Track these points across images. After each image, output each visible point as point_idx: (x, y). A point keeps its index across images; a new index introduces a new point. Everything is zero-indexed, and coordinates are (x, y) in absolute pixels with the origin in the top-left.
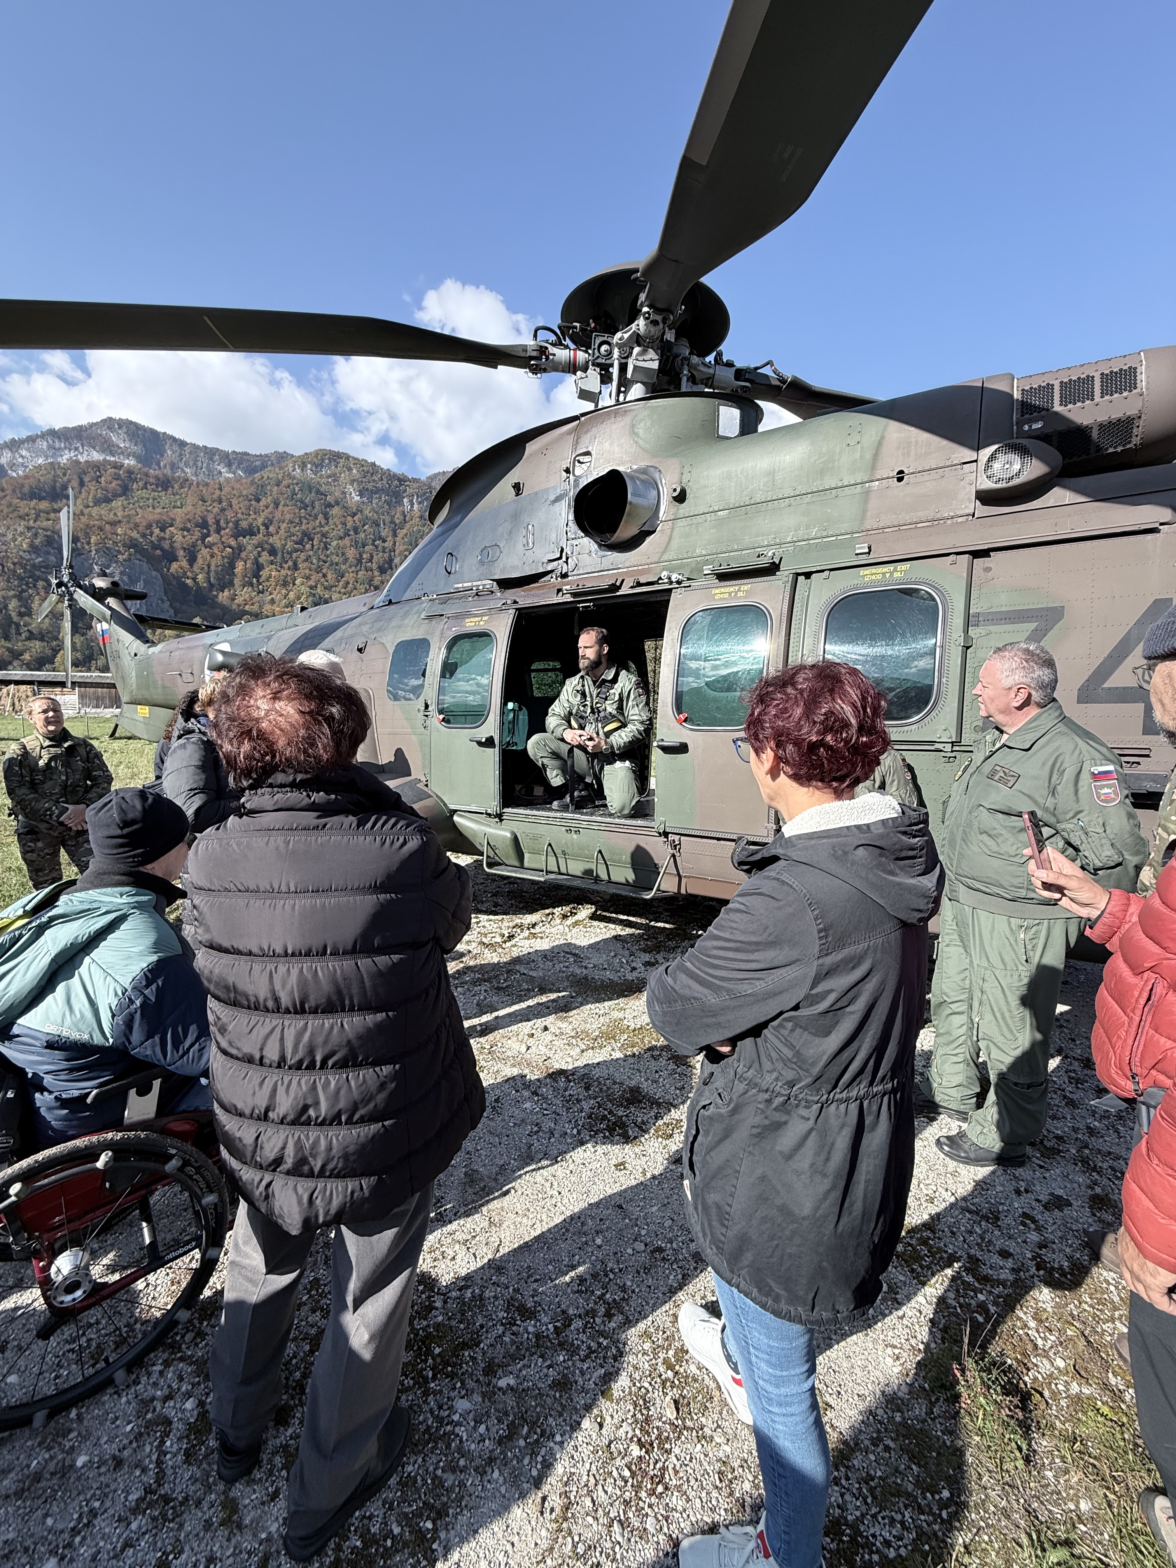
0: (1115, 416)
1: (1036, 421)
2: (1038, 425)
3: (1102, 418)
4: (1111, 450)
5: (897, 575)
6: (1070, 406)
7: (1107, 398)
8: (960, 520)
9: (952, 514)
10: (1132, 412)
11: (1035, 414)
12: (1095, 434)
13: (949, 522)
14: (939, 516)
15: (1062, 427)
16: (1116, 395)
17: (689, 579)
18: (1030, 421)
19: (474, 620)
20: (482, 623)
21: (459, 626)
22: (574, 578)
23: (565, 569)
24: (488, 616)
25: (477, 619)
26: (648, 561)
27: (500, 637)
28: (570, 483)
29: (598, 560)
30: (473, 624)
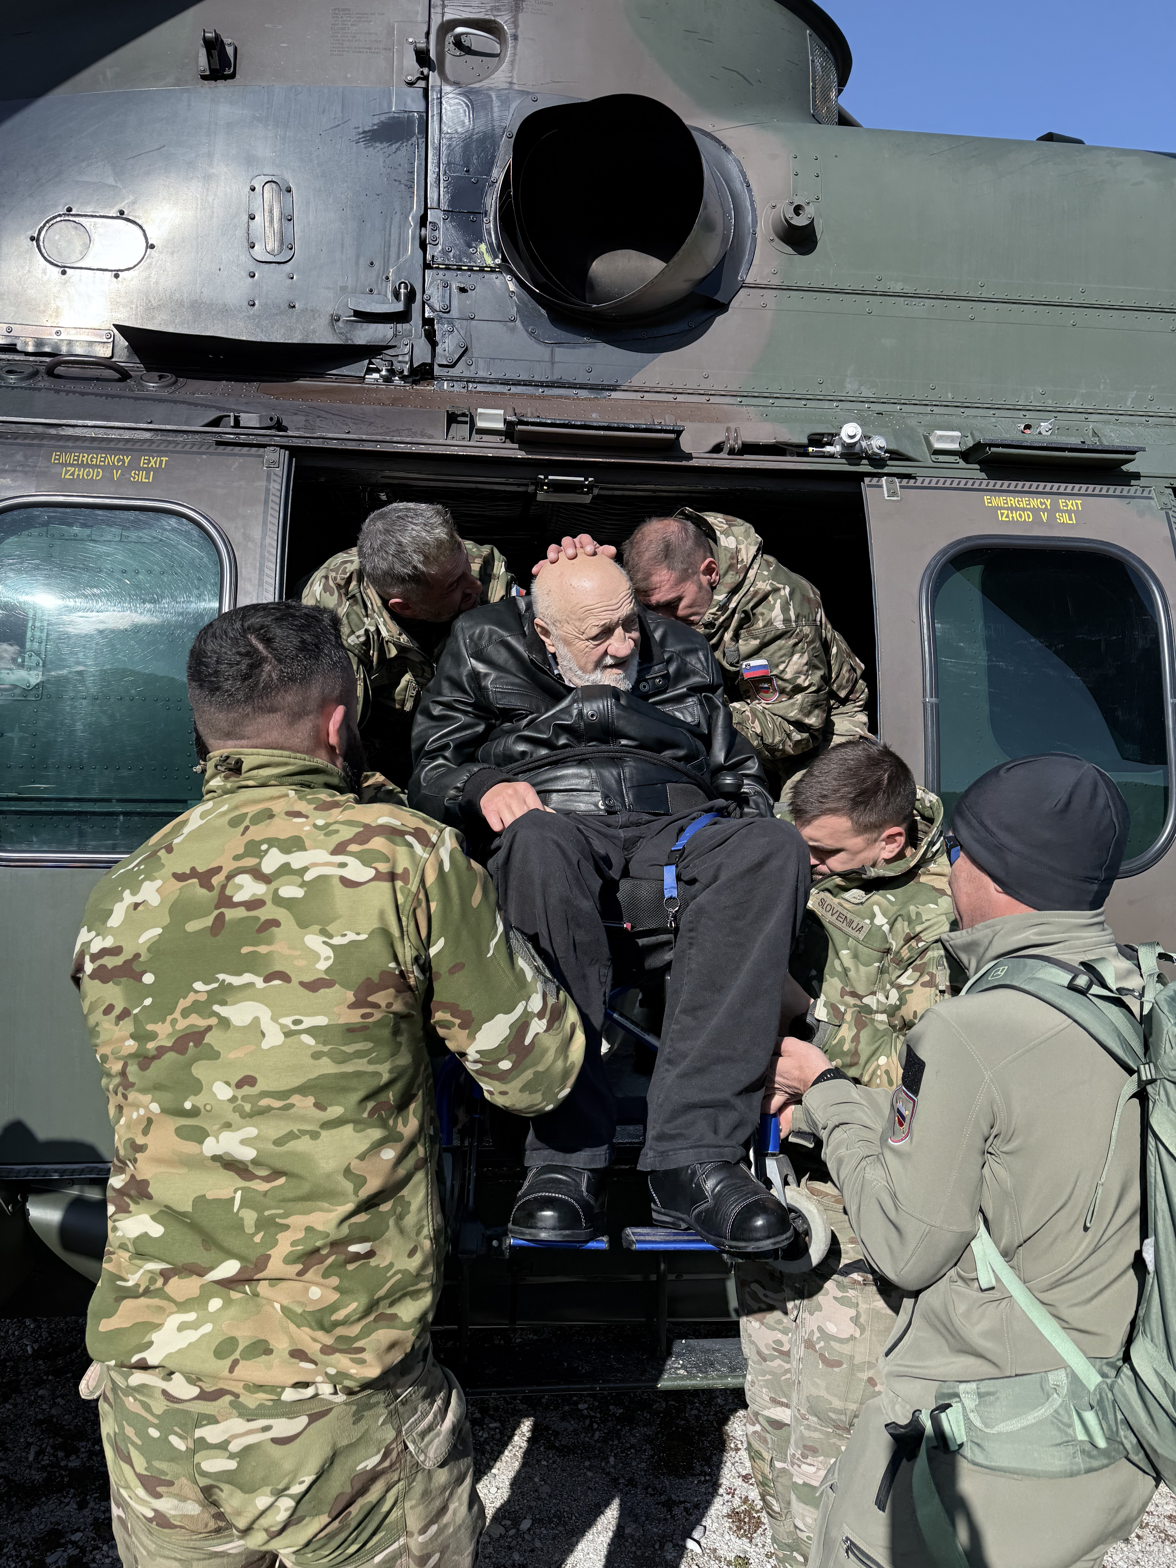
17: (898, 455)
19: (98, 459)
20: (142, 477)
21: (26, 471)
22: (458, 387)
23: (422, 354)
24: (161, 453)
25: (112, 459)
26: (706, 385)
27: (247, 537)
28: (433, 95)
29: (541, 351)
30: (97, 474)
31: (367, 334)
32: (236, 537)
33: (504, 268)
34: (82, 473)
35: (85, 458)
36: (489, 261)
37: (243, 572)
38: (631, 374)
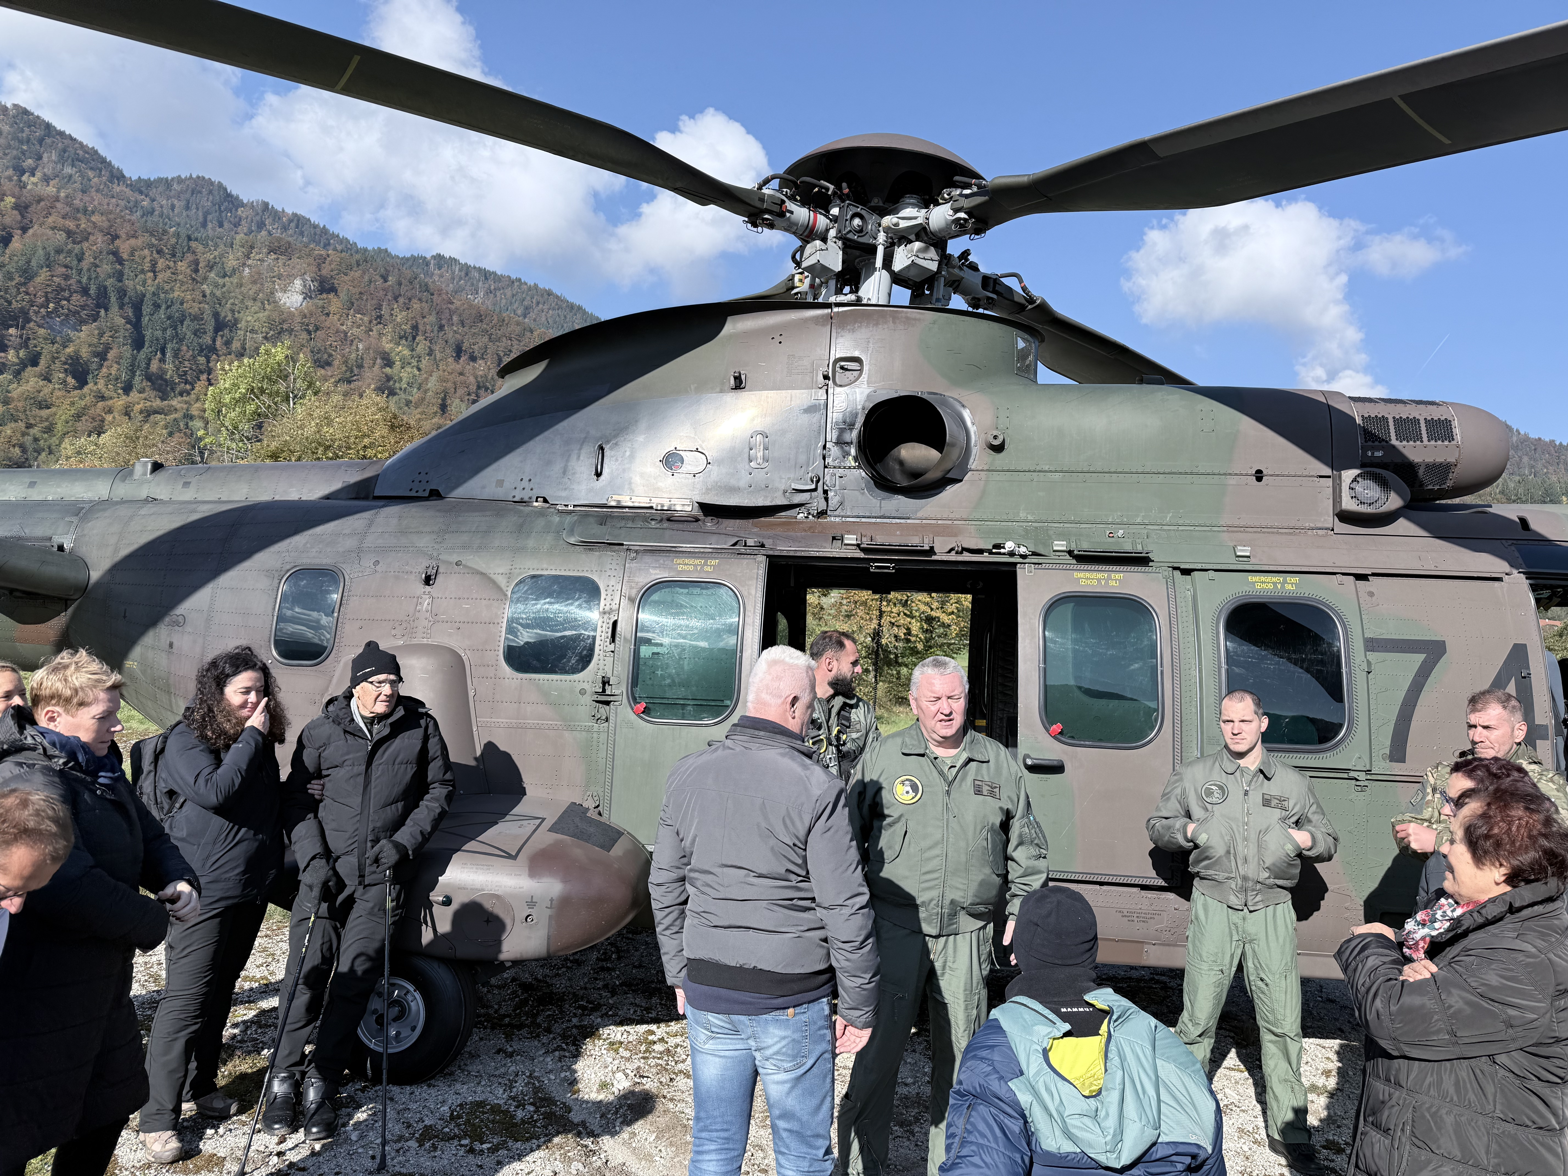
0: (1440, 460)
1: (1378, 450)
2: (1379, 454)
3: (1430, 460)
4: (1430, 487)
5: (1289, 587)
6: (1405, 443)
7: (1433, 442)
8: (1320, 532)
9: (1312, 525)
10: (1452, 460)
11: (1377, 443)
12: (1421, 472)
13: (1310, 532)
14: (1299, 524)
15: (1398, 460)
16: (1440, 442)
17: (1034, 554)
18: (1374, 449)
19: (691, 561)
20: (708, 569)
21: (662, 567)
22: (837, 519)
23: (822, 506)
24: (716, 558)
25: (697, 561)
26: (952, 516)
27: (749, 594)
28: (830, 391)
29: (875, 502)
30: (691, 568)
31: (798, 499)
32: (745, 593)
33: (859, 467)
34: (685, 567)
35: (687, 561)
36: (853, 464)
37: (748, 608)
38: (916, 511)
